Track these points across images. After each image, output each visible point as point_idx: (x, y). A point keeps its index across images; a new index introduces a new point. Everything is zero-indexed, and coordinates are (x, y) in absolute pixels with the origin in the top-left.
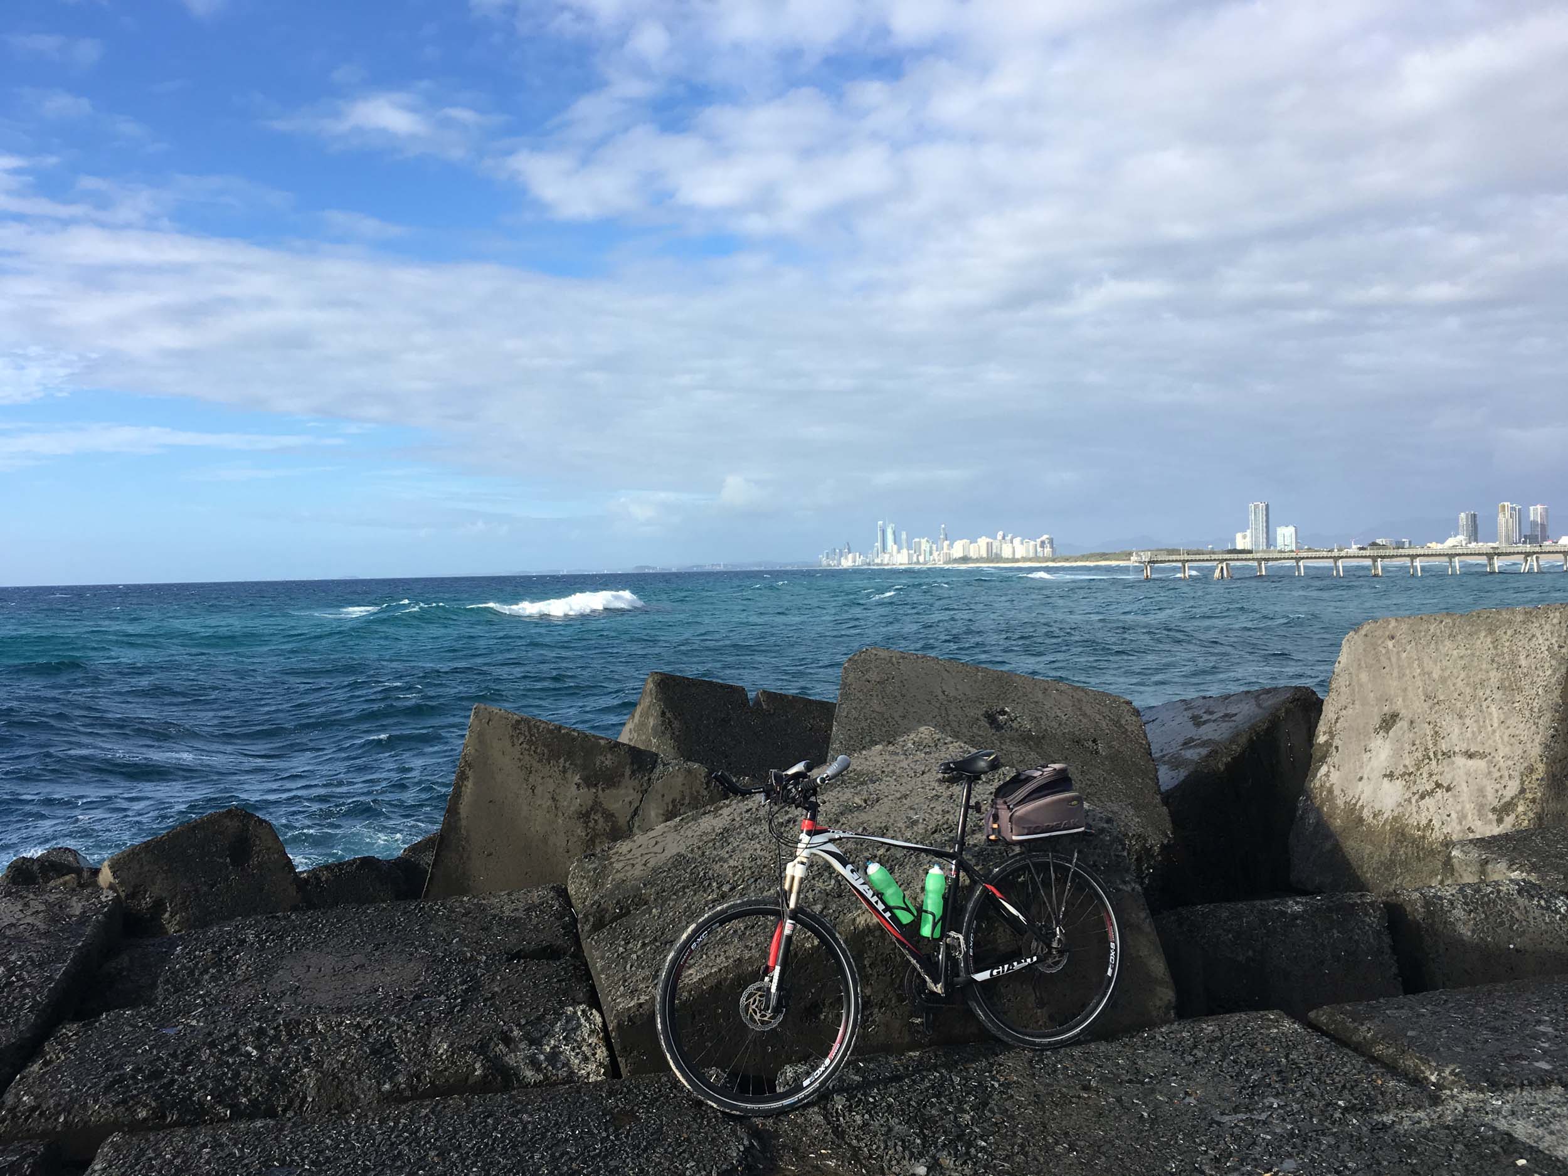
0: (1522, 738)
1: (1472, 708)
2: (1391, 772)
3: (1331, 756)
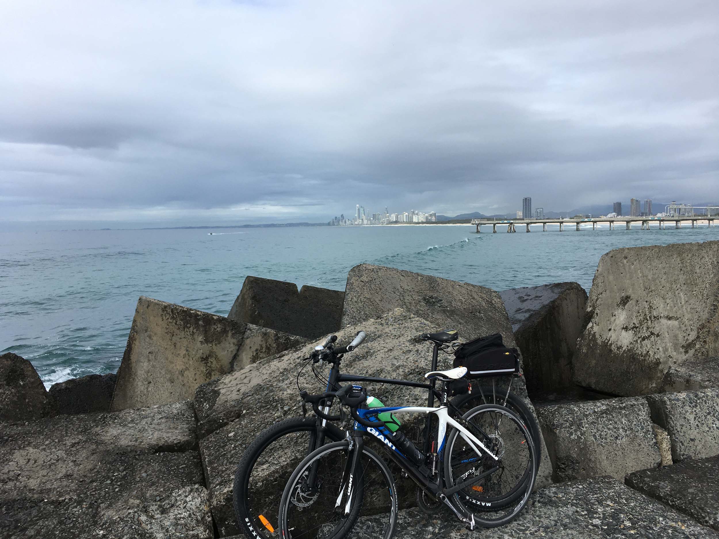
0: (698, 310)
1: (670, 293)
2: (626, 326)
3: (594, 318)
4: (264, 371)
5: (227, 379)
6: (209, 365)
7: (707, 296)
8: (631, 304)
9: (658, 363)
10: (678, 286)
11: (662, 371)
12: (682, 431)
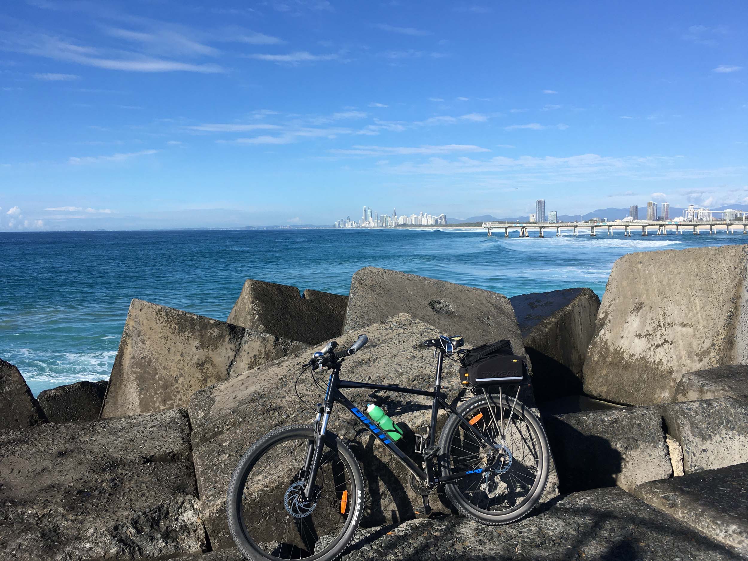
0: (713, 317)
2: (640, 334)
3: (606, 325)
4: (263, 378)
5: (223, 386)
6: (204, 371)
7: (723, 303)
8: (646, 309)
9: (671, 372)
10: (694, 292)
11: (675, 380)
12: (694, 442)
